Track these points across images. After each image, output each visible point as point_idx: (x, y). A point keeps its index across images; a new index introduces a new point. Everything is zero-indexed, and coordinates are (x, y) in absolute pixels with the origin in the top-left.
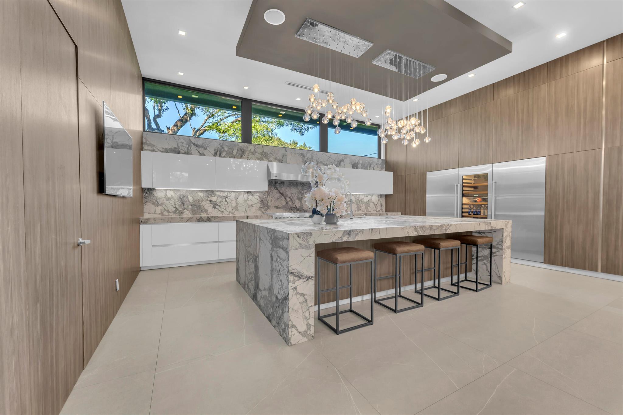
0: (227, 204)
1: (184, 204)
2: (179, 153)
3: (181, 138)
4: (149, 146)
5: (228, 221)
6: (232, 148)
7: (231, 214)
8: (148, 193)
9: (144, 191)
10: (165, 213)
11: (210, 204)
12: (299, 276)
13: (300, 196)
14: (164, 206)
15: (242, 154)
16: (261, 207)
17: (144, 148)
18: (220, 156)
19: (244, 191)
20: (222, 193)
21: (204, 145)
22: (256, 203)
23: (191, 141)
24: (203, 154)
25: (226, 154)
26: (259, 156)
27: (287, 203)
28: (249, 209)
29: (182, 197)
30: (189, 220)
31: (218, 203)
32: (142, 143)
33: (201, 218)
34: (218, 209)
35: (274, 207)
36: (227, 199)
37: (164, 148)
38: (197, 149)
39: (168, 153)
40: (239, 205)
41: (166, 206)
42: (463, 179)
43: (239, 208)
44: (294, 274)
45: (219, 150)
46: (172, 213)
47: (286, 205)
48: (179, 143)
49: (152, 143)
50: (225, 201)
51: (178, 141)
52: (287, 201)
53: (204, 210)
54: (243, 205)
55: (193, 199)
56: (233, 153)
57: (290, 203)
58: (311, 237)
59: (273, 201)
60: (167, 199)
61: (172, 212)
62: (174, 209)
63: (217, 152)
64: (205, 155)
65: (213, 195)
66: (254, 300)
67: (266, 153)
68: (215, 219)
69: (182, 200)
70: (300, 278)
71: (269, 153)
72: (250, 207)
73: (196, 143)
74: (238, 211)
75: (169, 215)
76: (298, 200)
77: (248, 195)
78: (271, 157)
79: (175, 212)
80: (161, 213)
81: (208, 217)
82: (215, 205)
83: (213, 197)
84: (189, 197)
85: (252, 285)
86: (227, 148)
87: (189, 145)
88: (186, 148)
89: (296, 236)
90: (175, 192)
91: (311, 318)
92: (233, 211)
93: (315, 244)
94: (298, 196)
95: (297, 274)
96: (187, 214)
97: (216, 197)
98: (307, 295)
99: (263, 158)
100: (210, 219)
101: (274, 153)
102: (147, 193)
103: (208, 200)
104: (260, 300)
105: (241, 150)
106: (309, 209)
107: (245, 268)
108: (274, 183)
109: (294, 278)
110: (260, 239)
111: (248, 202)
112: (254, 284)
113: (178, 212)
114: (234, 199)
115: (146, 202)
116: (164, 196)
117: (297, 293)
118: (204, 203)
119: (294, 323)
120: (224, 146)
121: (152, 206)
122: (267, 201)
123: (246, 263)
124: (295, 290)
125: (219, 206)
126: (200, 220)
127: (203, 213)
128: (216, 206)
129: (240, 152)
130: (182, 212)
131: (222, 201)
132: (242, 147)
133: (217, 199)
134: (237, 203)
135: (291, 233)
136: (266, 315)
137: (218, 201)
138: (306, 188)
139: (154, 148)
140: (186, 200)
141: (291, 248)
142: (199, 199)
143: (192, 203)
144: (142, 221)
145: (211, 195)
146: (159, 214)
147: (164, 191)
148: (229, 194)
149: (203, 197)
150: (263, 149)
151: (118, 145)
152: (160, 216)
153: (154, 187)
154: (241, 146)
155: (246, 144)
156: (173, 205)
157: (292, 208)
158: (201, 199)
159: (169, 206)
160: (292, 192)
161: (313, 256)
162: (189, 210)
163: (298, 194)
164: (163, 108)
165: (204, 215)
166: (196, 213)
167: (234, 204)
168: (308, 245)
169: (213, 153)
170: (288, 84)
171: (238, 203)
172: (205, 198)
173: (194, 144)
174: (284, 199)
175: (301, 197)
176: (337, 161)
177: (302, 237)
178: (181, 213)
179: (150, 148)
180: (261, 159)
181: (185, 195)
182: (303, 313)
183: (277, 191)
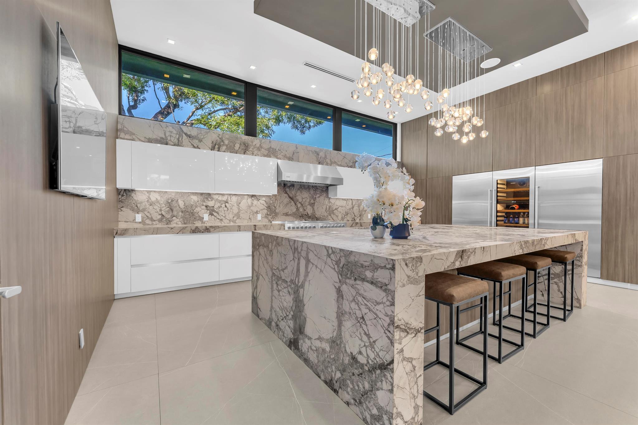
0: (227, 211)
1: (172, 210)
2: (167, 144)
3: (170, 126)
4: (126, 134)
5: (231, 231)
6: (233, 141)
7: (231, 222)
8: (125, 195)
9: (119, 192)
10: (148, 222)
11: (206, 210)
12: (407, 330)
13: (312, 201)
14: (146, 213)
15: (245, 149)
16: (268, 214)
17: (120, 136)
18: (218, 151)
19: (247, 195)
20: (221, 196)
21: (199, 136)
22: (262, 210)
23: (183, 130)
24: (198, 147)
25: (226, 148)
26: (266, 153)
27: (298, 209)
28: (254, 217)
29: (170, 201)
30: (182, 231)
31: (215, 210)
32: (117, 130)
33: (197, 228)
34: (216, 217)
35: (283, 214)
36: (227, 204)
37: (147, 137)
38: (190, 140)
39: (152, 143)
40: (241, 212)
41: (148, 212)
42: (497, 184)
43: (241, 215)
44: (401, 328)
45: (217, 144)
46: (157, 222)
47: (297, 212)
48: (166, 132)
49: (130, 130)
50: (225, 206)
51: (165, 129)
52: (298, 207)
53: (198, 218)
54: (247, 212)
55: (185, 204)
56: (235, 147)
57: (301, 210)
58: (421, 264)
59: (282, 207)
60: (150, 203)
61: (156, 220)
62: (160, 216)
63: (215, 145)
64: (199, 148)
65: (209, 199)
66: (293, 348)
67: (274, 150)
68: (215, 229)
69: (170, 205)
70: (408, 333)
71: (277, 150)
72: (255, 214)
73: (189, 133)
74: (241, 219)
75: (152, 224)
76: (310, 206)
77: (252, 199)
78: (279, 154)
79: (160, 221)
80: (142, 221)
81: (206, 227)
82: (212, 211)
83: (209, 201)
84: (179, 201)
85: (287, 327)
86: (228, 141)
87: (180, 135)
88: (176, 139)
89: (403, 264)
90: (162, 195)
91: (419, 395)
92: (235, 218)
93: (426, 275)
94: (310, 201)
95: (404, 327)
96: (177, 223)
97: (213, 202)
98: (415, 359)
99: (270, 155)
100: (208, 229)
101: (283, 150)
102: (123, 195)
103: (203, 205)
104: (308, 352)
105: (245, 144)
106: (322, 217)
107: (272, 299)
108: (283, 185)
109: (400, 335)
110: (308, 261)
111: (251, 208)
112: (292, 325)
113: (165, 220)
114: (235, 205)
115: (122, 207)
116: (147, 200)
117: (404, 359)
118: (198, 209)
119: (399, 410)
120: (224, 139)
121: (131, 212)
122: (275, 207)
123: (272, 291)
124: (401, 353)
125: (218, 213)
126: (196, 231)
127: (197, 222)
128: (214, 213)
129: (243, 147)
130: (170, 220)
131: (221, 207)
132: (246, 141)
133: (215, 204)
134: (239, 209)
135: (398, 260)
136: (323, 377)
137: (216, 206)
138: (318, 193)
139: (134, 137)
140: (175, 205)
141: (398, 284)
142: (192, 204)
143: (183, 209)
144: (117, 233)
145: (207, 199)
146: (140, 223)
147: (146, 193)
148: (229, 198)
149: (198, 201)
150: (270, 144)
151: (82, 131)
152: (141, 226)
153: (133, 188)
154: (244, 140)
155: (251, 137)
156: (158, 211)
157: (303, 216)
158: (195, 204)
159: (152, 212)
160: (303, 196)
161: (423, 295)
162: (179, 218)
163: (310, 199)
164: (140, 98)
165: (198, 224)
166: (188, 221)
167: (235, 210)
168: (417, 277)
169: (210, 147)
170: (307, 64)
171: (241, 209)
172: (200, 202)
173: (186, 134)
174: (294, 204)
175: (313, 203)
176: (352, 161)
177: (410, 265)
178: (168, 222)
179: (127, 136)
180: (268, 156)
181: (174, 199)
182: (411, 389)
183: (286, 195)
